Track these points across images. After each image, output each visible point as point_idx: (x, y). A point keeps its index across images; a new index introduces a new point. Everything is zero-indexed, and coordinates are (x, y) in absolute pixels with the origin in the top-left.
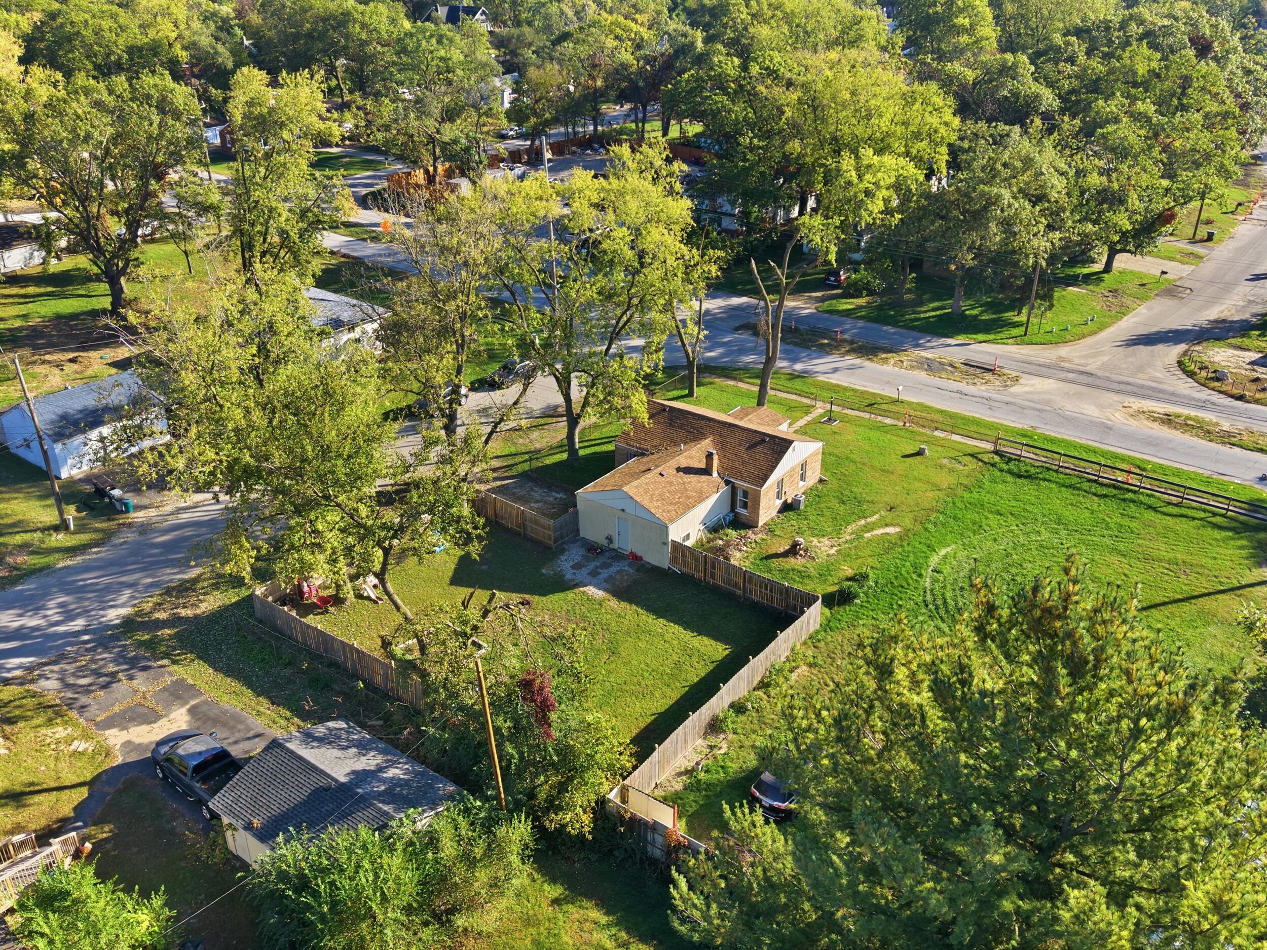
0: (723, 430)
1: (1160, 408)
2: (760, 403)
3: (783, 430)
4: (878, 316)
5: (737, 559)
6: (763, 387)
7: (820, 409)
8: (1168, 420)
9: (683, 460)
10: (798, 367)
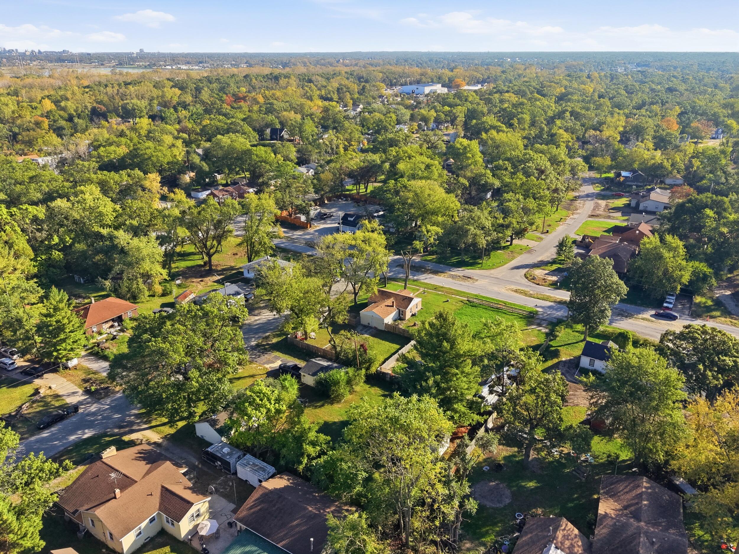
0: (396, 296)
1: (514, 287)
2: (405, 288)
3: (411, 295)
4: (439, 261)
5: (401, 327)
6: (406, 284)
7: (422, 290)
8: (516, 291)
9: (386, 304)
10: (415, 278)
